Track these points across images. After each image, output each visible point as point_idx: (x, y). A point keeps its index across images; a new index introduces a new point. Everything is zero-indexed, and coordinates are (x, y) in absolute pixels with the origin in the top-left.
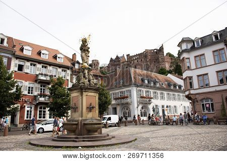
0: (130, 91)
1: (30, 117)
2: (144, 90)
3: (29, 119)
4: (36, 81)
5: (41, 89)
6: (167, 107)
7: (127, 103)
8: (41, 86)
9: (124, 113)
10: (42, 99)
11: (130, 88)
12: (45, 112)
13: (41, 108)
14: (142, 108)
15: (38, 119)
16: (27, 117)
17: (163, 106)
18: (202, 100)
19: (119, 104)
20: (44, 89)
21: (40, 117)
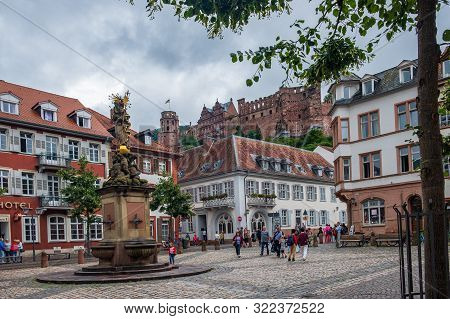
0: (231, 184)
1: (34, 238)
2: (260, 181)
3: (31, 241)
4: (37, 168)
5: (50, 184)
6: (305, 213)
7: (226, 208)
8: (50, 178)
9: (220, 225)
10: (54, 204)
11: (232, 179)
12: (61, 227)
13: (53, 220)
14: (256, 216)
15: (50, 240)
16: (28, 238)
17: (298, 212)
18: (364, 202)
19: (210, 209)
20: (56, 184)
21: (53, 237)
